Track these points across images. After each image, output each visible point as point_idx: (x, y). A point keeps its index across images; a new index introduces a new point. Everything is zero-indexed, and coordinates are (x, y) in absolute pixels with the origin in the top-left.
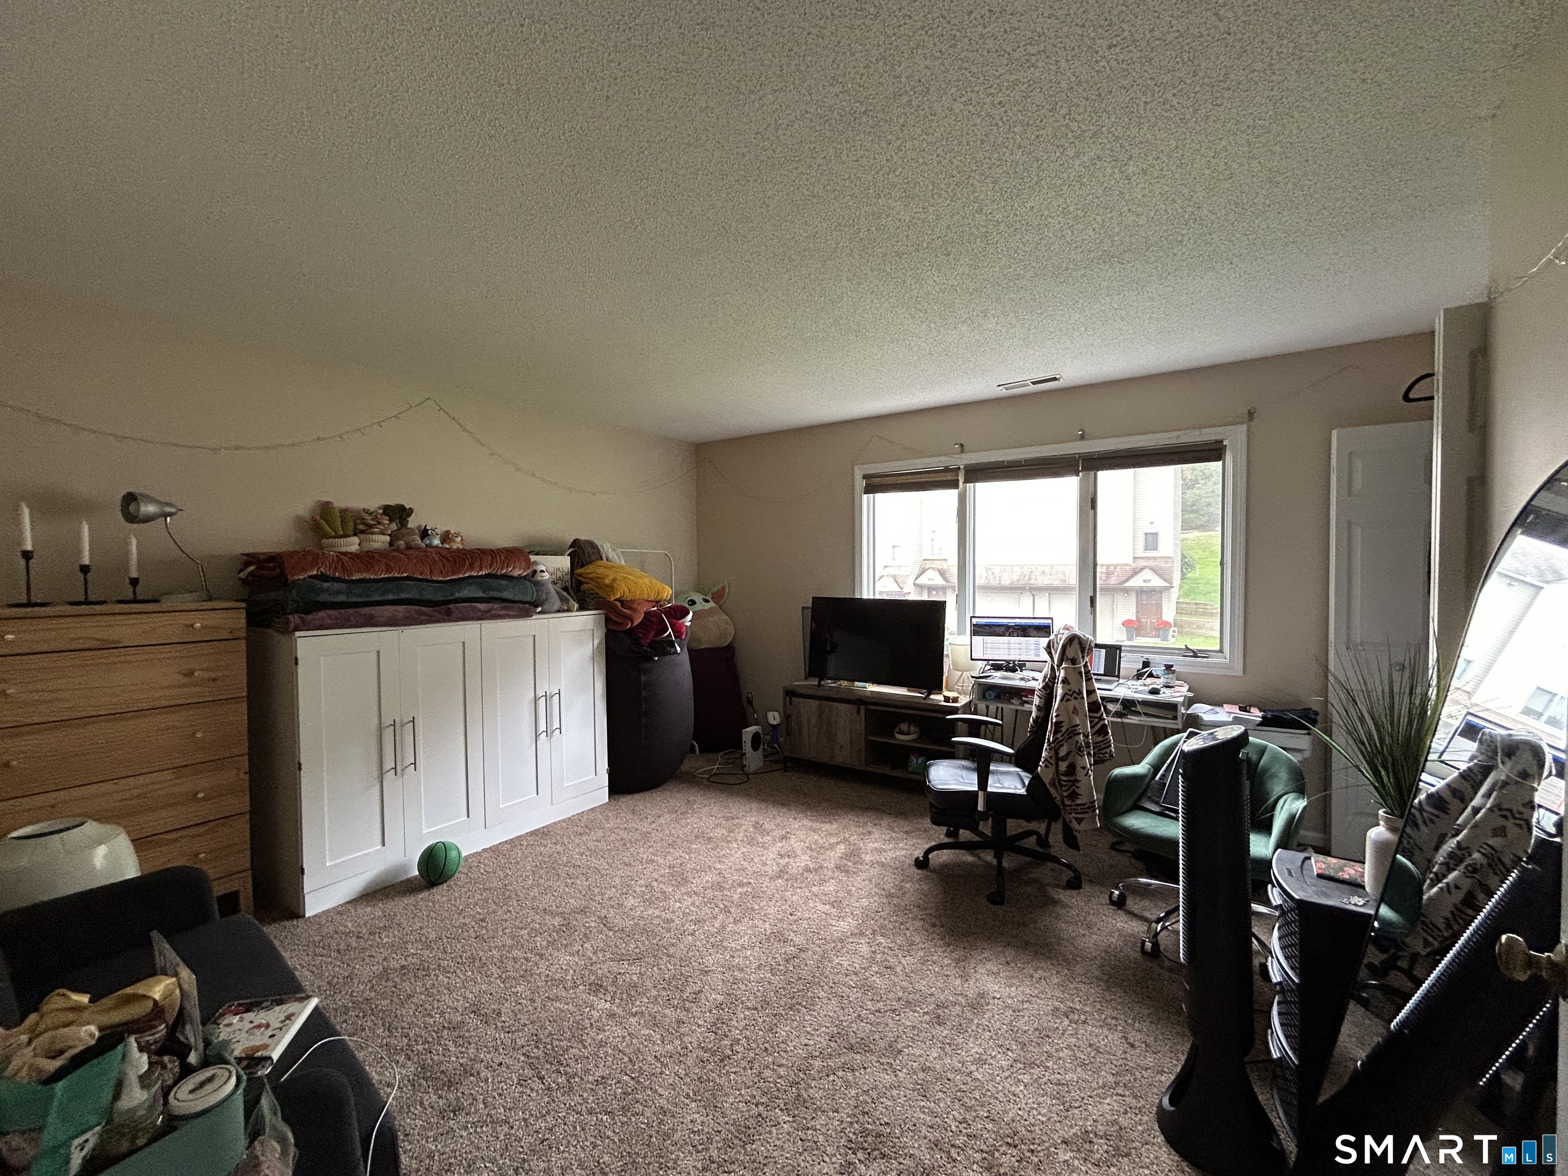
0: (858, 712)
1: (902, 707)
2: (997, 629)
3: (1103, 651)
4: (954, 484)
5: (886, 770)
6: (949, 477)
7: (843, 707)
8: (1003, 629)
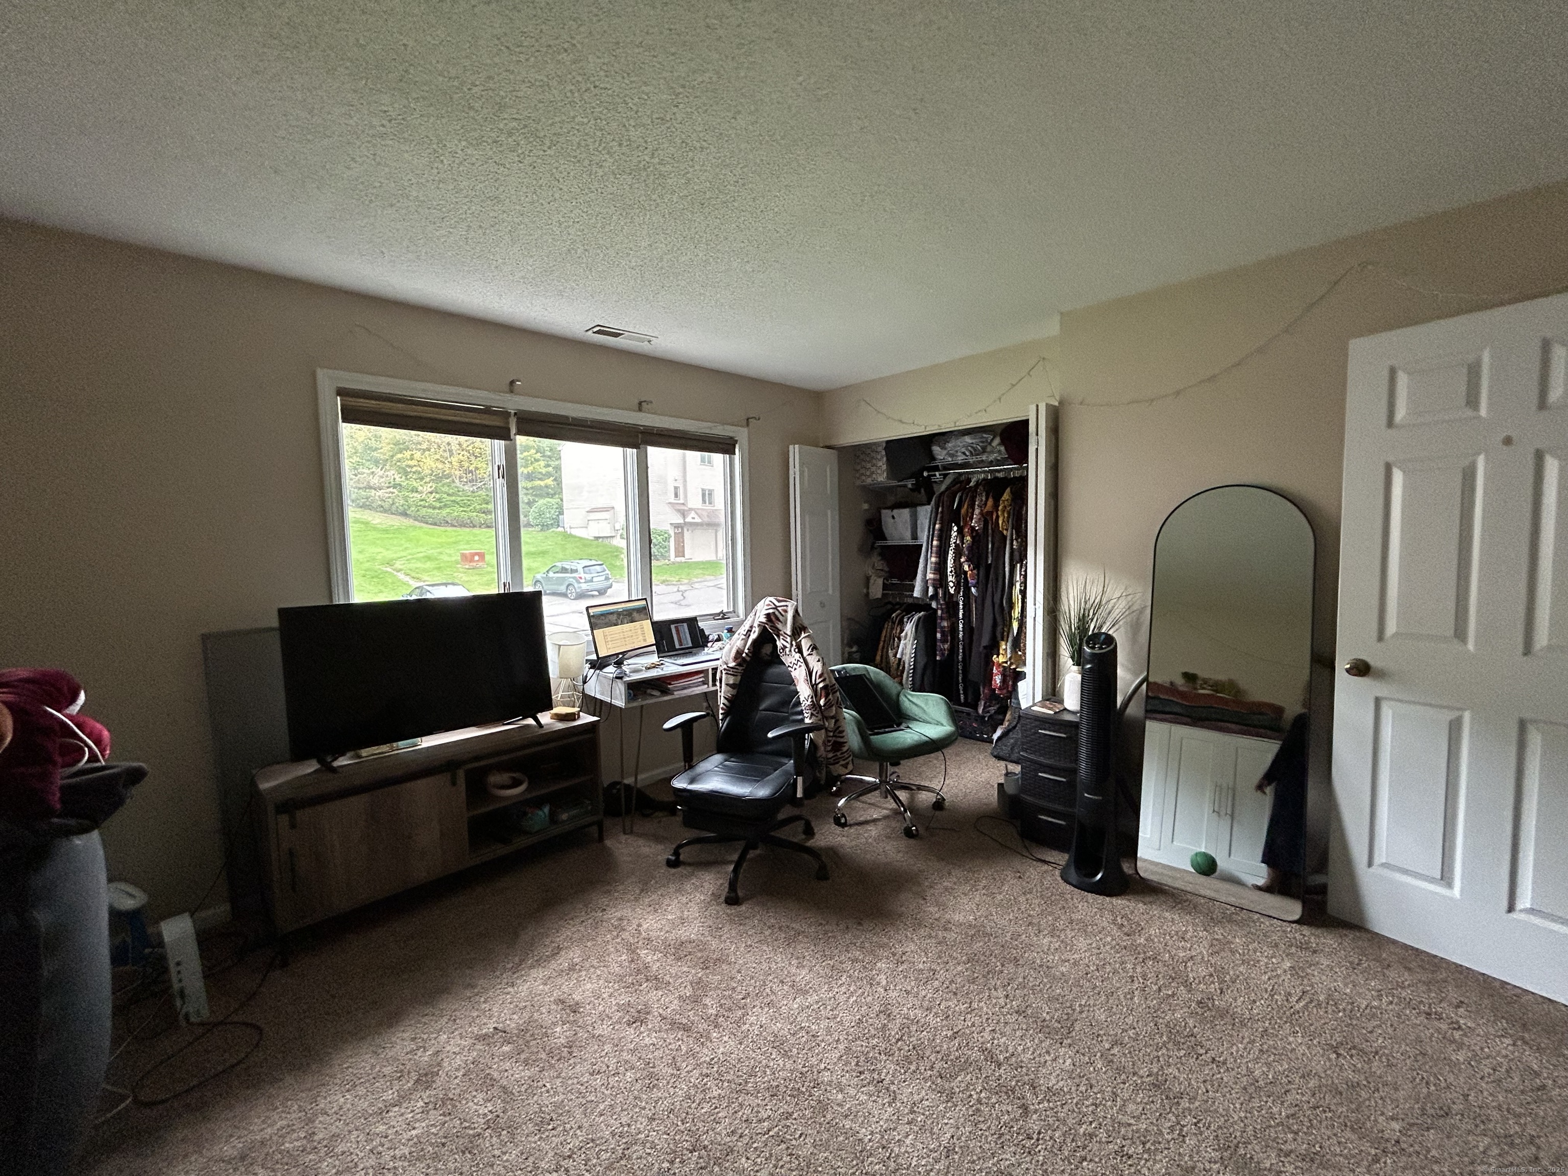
0: (454, 783)
1: (524, 747)
2: (614, 618)
3: (685, 625)
4: (502, 433)
5: (501, 850)
6: (496, 422)
7: (421, 784)
8: (614, 617)
